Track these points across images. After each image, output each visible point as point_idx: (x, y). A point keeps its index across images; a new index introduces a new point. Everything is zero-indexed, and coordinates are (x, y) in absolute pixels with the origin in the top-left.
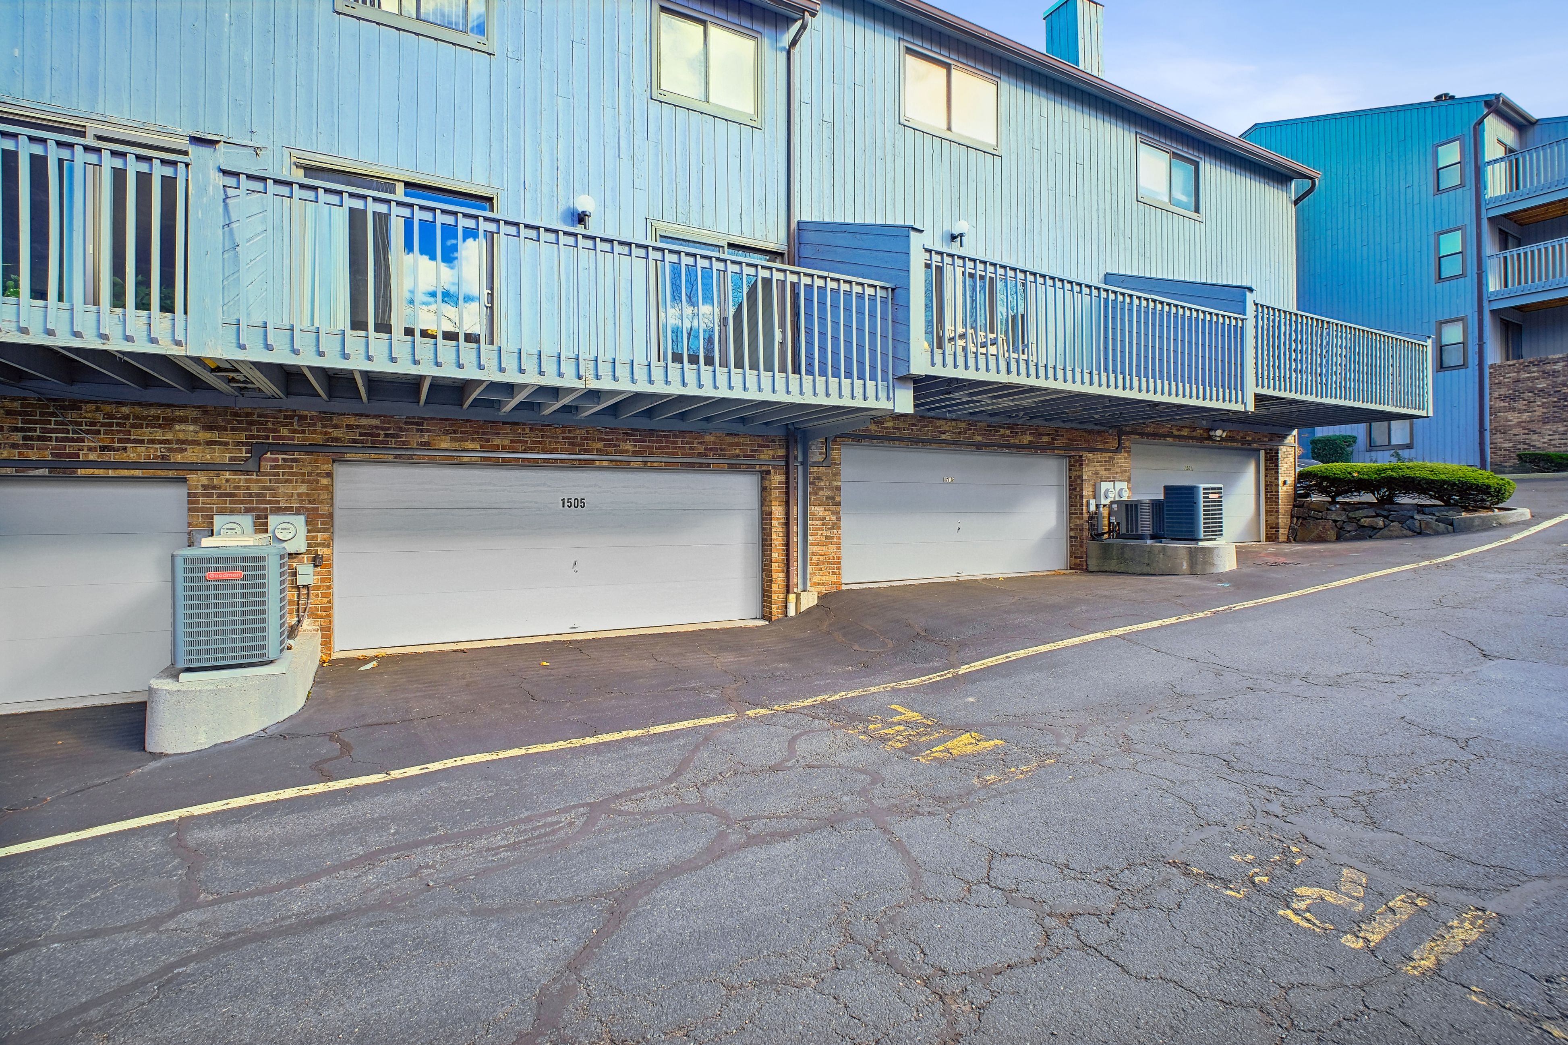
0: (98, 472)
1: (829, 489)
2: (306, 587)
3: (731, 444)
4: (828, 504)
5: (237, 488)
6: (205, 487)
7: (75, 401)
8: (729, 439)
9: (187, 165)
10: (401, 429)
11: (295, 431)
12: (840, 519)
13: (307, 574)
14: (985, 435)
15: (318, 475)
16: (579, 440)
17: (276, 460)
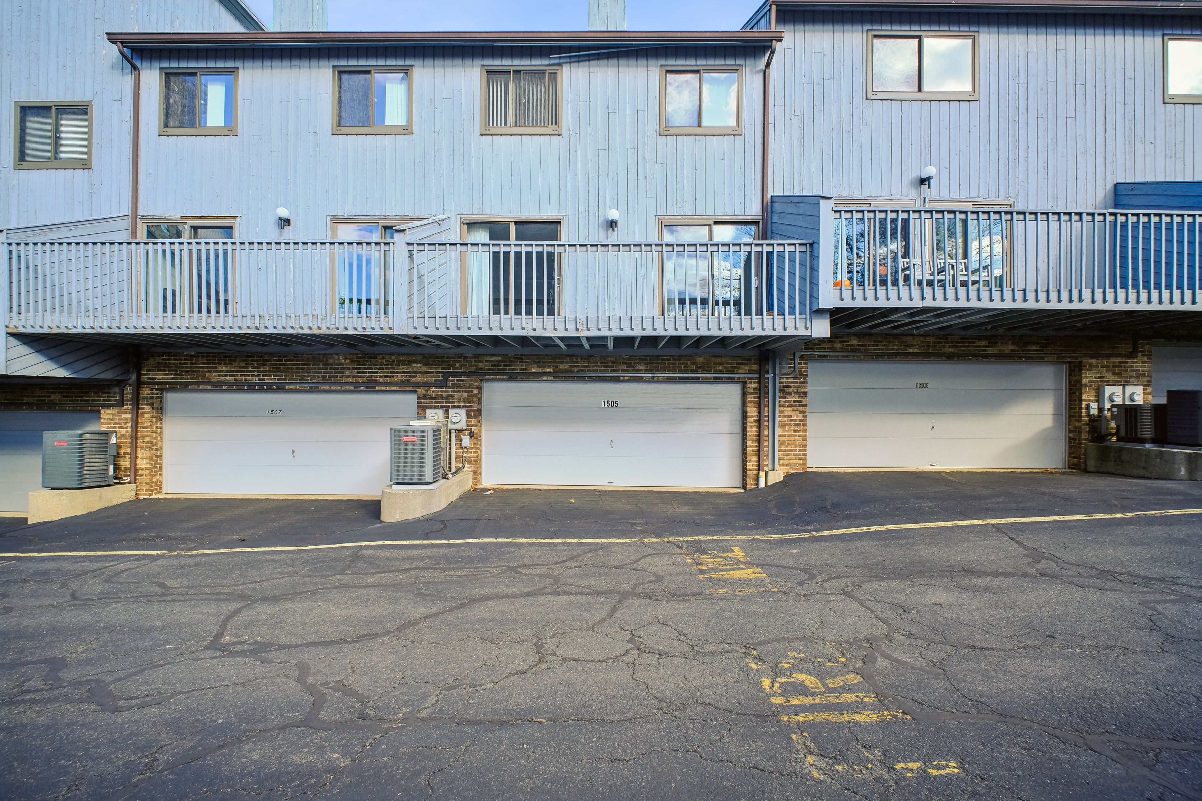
0: (383, 388)
1: (796, 394)
2: (466, 447)
3: (715, 363)
4: (796, 405)
5: (437, 395)
6: (424, 395)
7: (374, 354)
8: (713, 360)
9: (394, 243)
10: (511, 362)
11: (461, 365)
12: (806, 417)
13: (466, 441)
14: (957, 346)
15: (473, 388)
16: (610, 364)
17: (454, 380)
